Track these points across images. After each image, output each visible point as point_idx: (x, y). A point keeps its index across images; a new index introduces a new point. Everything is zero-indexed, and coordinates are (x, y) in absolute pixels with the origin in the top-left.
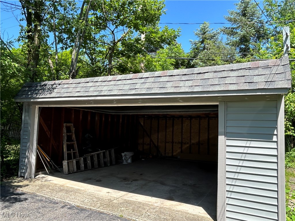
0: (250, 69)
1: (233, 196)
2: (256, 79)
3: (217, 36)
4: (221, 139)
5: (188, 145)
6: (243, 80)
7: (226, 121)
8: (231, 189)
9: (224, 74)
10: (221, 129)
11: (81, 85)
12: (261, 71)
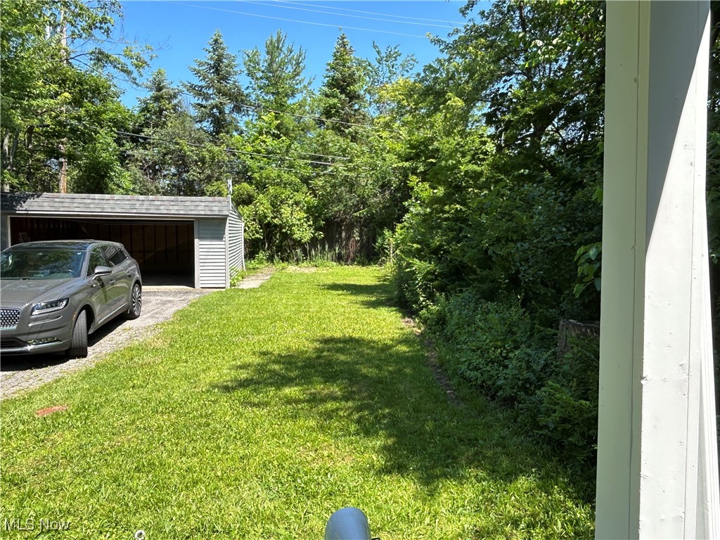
0: (211, 202)
1: (204, 271)
2: (214, 208)
3: (179, 97)
4: (196, 241)
5: (153, 254)
6: (208, 208)
7: (199, 230)
8: (202, 268)
9: (197, 203)
10: (196, 234)
11: (76, 201)
12: (216, 204)
